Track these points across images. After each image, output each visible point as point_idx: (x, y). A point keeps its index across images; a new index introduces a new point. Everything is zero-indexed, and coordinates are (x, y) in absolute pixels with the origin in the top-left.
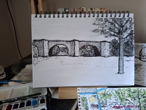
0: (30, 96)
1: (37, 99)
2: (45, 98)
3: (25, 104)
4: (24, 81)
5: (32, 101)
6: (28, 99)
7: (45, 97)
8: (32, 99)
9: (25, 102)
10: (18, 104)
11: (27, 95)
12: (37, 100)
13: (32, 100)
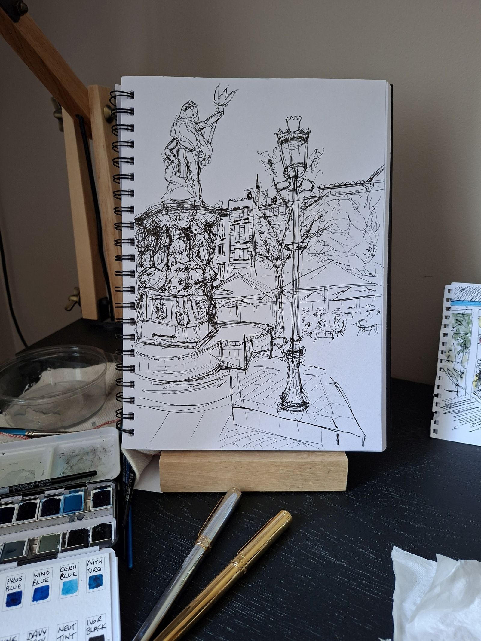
0: (55, 483)
1: (82, 493)
2: (110, 489)
3: (39, 509)
4: (33, 431)
5: (61, 497)
6: (47, 493)
7: (113, 485)
8: (62, 490)
9: (37, 501)
10: (14, 508)
11: (47, 476)
12: (81, 496)
13: (63, 494)
